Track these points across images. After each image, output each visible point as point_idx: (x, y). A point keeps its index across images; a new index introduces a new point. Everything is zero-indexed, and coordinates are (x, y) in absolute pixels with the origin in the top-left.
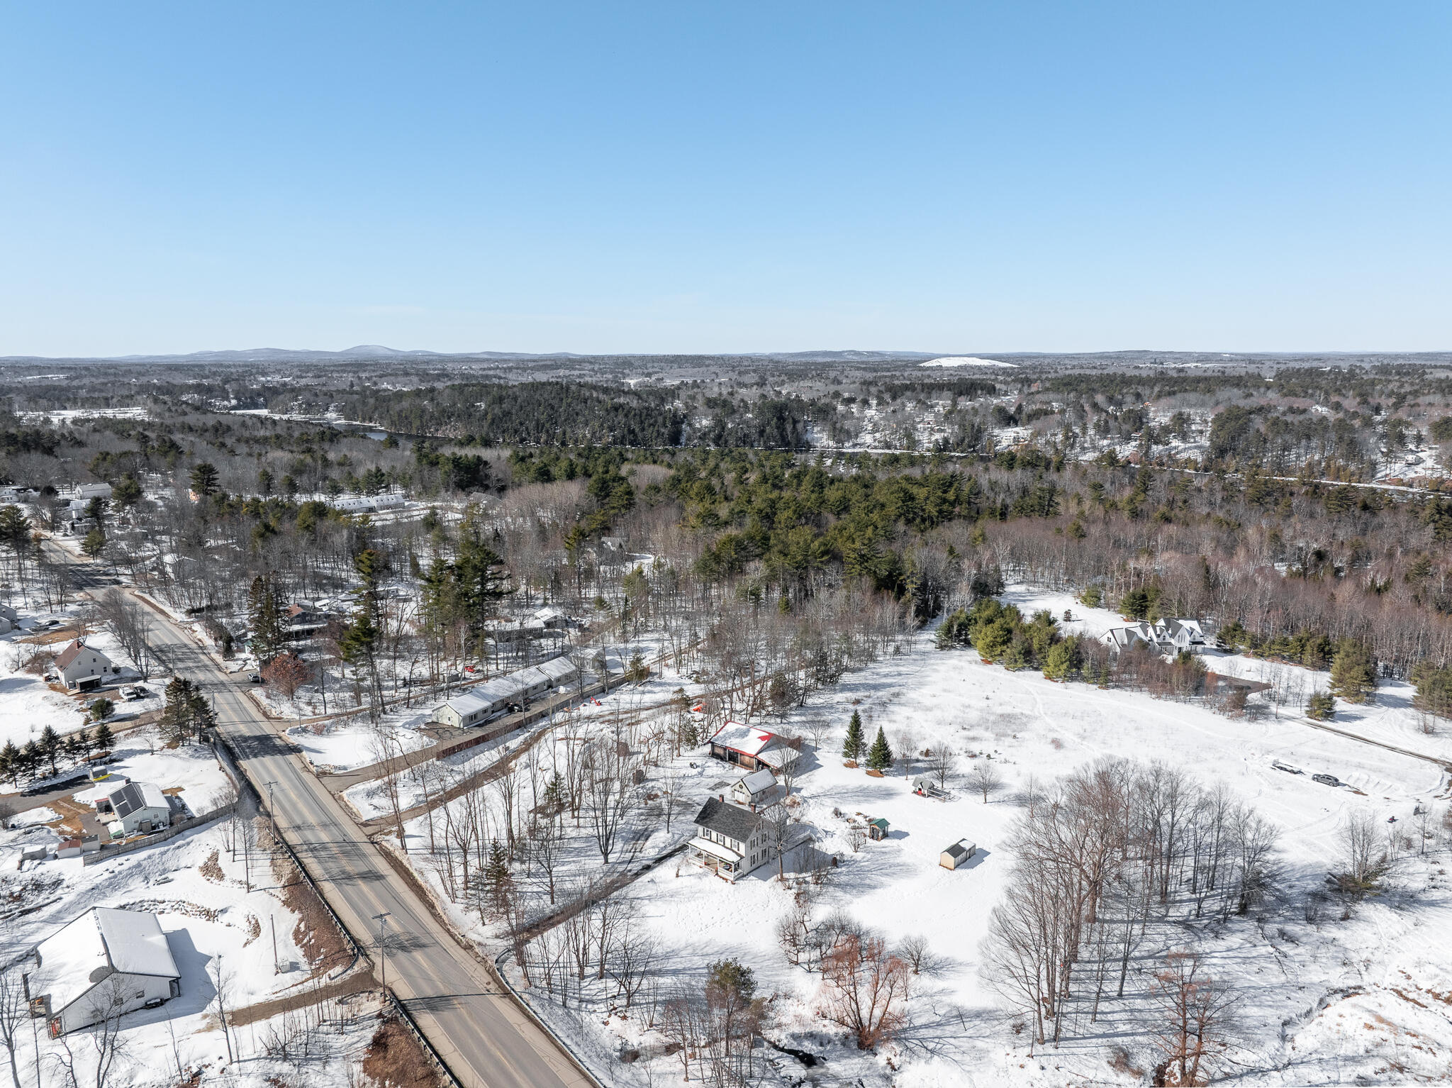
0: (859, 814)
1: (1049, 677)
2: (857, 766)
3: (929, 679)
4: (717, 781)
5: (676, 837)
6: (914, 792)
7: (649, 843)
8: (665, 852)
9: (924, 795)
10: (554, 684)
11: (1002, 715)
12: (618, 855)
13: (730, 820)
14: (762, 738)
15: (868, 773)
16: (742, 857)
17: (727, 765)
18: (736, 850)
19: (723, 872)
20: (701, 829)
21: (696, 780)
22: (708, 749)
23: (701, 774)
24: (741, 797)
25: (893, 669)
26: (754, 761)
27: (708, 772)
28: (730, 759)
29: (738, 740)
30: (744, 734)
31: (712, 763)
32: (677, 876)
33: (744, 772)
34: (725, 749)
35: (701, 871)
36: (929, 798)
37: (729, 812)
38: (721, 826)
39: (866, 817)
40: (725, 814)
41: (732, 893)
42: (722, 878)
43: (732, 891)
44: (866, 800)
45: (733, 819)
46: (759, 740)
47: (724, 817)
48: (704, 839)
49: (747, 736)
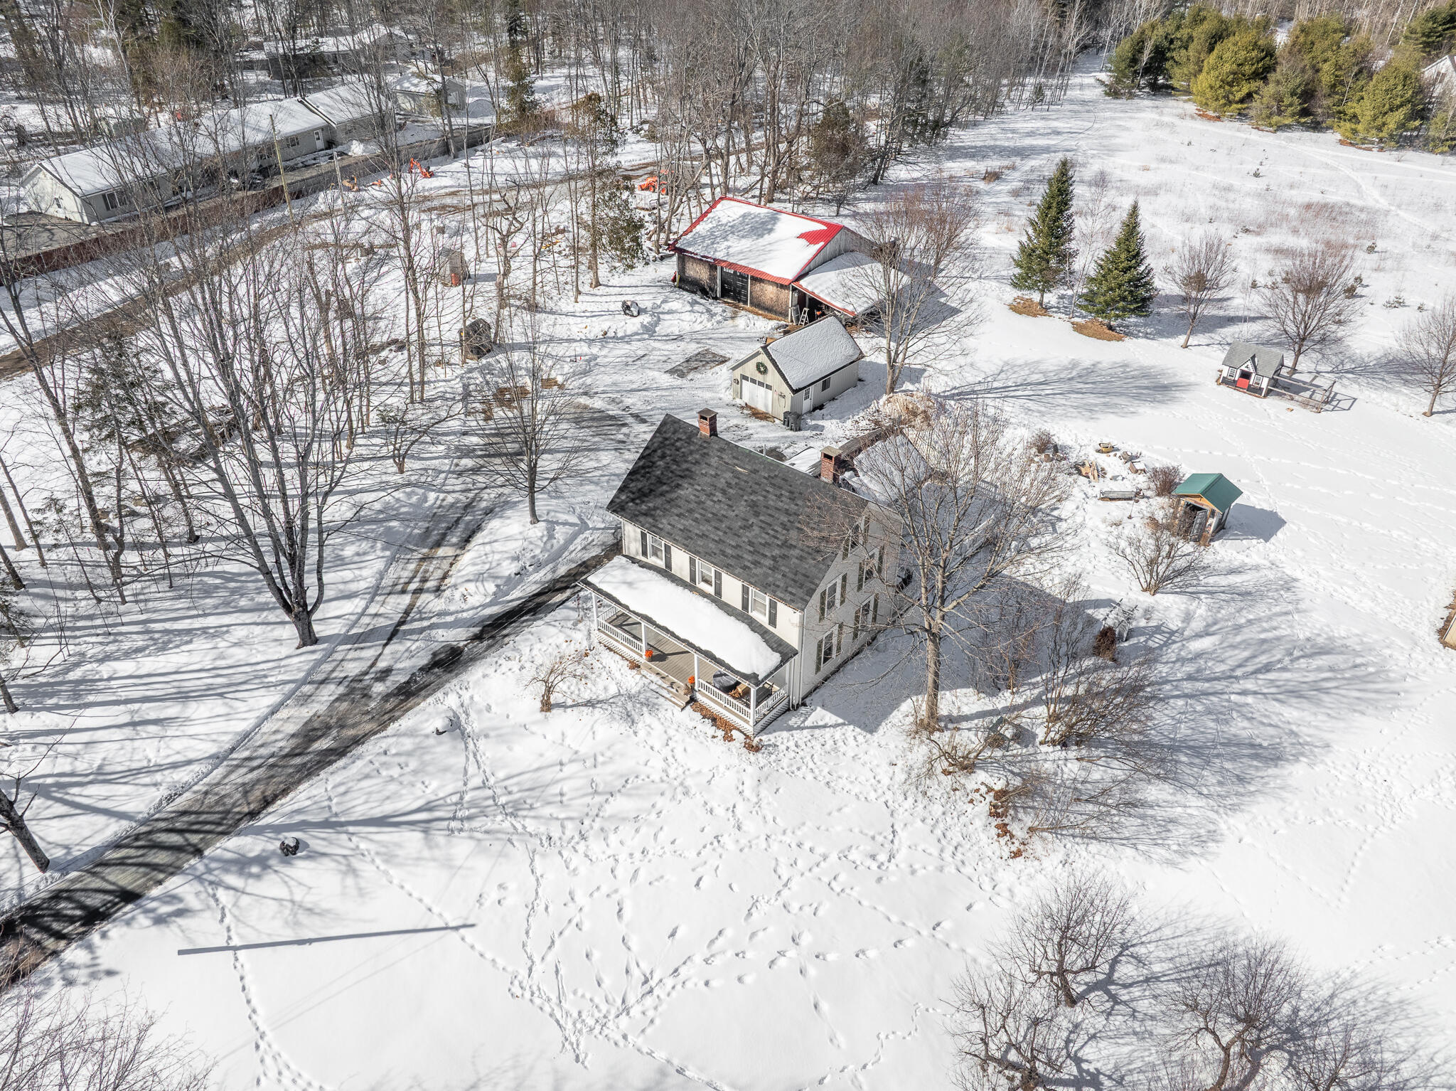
0: (1107, 449)
1: (1352, 141)
2: (1045, 310)
3: (1118, 141)
4: (693, 349)
5: (561, 534)
6: (1225, 382)
7: (469, 560)
8: (518, 594)
9: (1255, 391)
10: (341, 136)
11: (1308, 206)
12: (356, 605)
13: (742, 508)
14: (810, 237)
15: (1079, 328)
16: (786, 653)
17: (718, 308)
18: (763, 620)
19: (713, 700)
20: (631, 533)
21: (637, 347)
22: (669, 269)
23: (649, 330)
24: (761, 398)
25: (1039, 124)
26: (789, 298)
27: (669, 325)
28: (725, 293)
29: (745, 244)
30: (761, 228)
31: (680, 302)
32: (547, 706)
33: (764, 325)
34: (712, 267)
35: (632, 682)
36: (1271, 400)
37: (737, 475)
38: (705, 528)
39: (1130, 459)
40: (721, 483)
41: (747, 793)
42: (714, 720)
43: (749, 783)
44: (1105, 404)
45: (753, 505)
46: (803, 242)
47: (719, 496)
48: (644, 566)
49: (770, 231)
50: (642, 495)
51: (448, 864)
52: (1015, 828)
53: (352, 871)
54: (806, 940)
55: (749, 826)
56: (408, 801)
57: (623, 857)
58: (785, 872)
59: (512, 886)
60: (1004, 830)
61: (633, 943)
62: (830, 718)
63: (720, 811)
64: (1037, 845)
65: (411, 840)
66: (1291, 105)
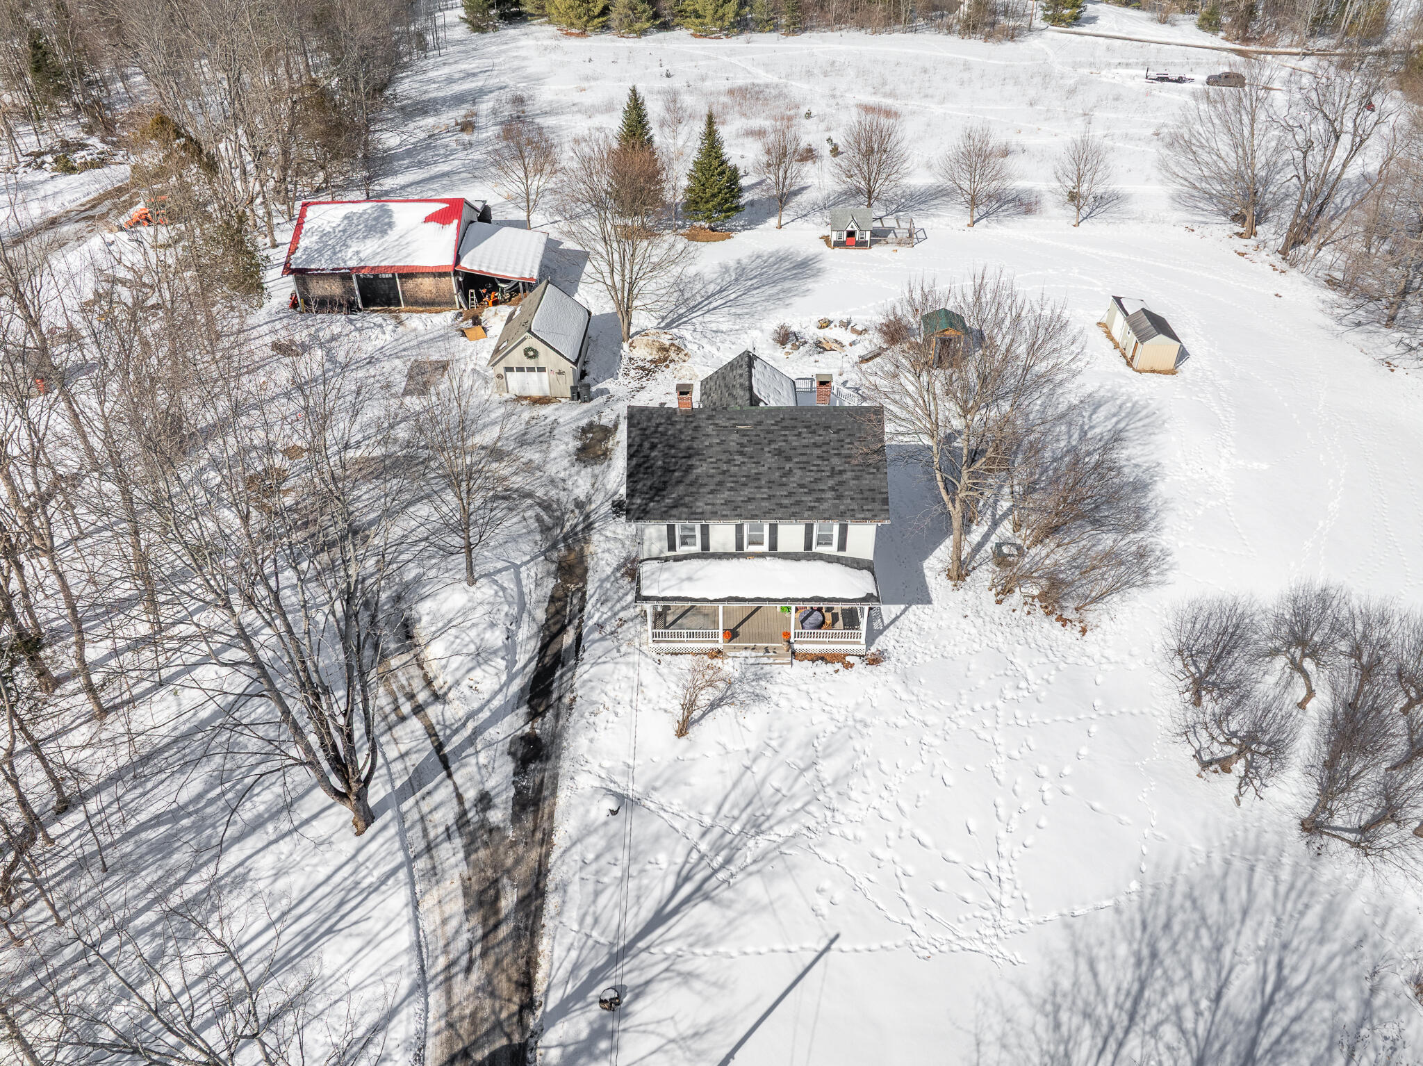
2: (648, 230)
5: (507, 581)
6: (839, 244)
8: (525, 657)
15: (691, 238)
16: (869, 567)
18: (829, 551)
19: (814, 643)
20: (667, 529)
23: (336, 362)
24: (536, 384)
26: (451, 283)
27: (351, 351)
28: (368, 302)
31: (335, 324)
32: (684, 729)
35: (727, 667)
36: (875, 248)
37: (744, 434)
38: (746, 492)
39: (846, 325)
40: (733, 446)
41: (905, 696)
42: (822, 658)
43: (899, 688)
44: (783, 291)
45: (779, 452)
46: (433, 226)
47: (739, 459)
48: (677, 559)
49: (390, 225)
50: (658, 491)
51: (757, 908)
52: (1068, 614)
53: (688, 977)
54: (1044, 770)
55: (931, 719)
56: (658, 888)
57: (876, 802)
58: (983, 734)
59: (826, 884)
60: (1064, 621)
61: (952, 855)
62: (896, 609)
63: (902, 722)
64: (1090, 617)
65: (701, 912)
66: (644, 11)
